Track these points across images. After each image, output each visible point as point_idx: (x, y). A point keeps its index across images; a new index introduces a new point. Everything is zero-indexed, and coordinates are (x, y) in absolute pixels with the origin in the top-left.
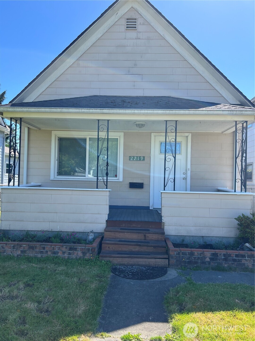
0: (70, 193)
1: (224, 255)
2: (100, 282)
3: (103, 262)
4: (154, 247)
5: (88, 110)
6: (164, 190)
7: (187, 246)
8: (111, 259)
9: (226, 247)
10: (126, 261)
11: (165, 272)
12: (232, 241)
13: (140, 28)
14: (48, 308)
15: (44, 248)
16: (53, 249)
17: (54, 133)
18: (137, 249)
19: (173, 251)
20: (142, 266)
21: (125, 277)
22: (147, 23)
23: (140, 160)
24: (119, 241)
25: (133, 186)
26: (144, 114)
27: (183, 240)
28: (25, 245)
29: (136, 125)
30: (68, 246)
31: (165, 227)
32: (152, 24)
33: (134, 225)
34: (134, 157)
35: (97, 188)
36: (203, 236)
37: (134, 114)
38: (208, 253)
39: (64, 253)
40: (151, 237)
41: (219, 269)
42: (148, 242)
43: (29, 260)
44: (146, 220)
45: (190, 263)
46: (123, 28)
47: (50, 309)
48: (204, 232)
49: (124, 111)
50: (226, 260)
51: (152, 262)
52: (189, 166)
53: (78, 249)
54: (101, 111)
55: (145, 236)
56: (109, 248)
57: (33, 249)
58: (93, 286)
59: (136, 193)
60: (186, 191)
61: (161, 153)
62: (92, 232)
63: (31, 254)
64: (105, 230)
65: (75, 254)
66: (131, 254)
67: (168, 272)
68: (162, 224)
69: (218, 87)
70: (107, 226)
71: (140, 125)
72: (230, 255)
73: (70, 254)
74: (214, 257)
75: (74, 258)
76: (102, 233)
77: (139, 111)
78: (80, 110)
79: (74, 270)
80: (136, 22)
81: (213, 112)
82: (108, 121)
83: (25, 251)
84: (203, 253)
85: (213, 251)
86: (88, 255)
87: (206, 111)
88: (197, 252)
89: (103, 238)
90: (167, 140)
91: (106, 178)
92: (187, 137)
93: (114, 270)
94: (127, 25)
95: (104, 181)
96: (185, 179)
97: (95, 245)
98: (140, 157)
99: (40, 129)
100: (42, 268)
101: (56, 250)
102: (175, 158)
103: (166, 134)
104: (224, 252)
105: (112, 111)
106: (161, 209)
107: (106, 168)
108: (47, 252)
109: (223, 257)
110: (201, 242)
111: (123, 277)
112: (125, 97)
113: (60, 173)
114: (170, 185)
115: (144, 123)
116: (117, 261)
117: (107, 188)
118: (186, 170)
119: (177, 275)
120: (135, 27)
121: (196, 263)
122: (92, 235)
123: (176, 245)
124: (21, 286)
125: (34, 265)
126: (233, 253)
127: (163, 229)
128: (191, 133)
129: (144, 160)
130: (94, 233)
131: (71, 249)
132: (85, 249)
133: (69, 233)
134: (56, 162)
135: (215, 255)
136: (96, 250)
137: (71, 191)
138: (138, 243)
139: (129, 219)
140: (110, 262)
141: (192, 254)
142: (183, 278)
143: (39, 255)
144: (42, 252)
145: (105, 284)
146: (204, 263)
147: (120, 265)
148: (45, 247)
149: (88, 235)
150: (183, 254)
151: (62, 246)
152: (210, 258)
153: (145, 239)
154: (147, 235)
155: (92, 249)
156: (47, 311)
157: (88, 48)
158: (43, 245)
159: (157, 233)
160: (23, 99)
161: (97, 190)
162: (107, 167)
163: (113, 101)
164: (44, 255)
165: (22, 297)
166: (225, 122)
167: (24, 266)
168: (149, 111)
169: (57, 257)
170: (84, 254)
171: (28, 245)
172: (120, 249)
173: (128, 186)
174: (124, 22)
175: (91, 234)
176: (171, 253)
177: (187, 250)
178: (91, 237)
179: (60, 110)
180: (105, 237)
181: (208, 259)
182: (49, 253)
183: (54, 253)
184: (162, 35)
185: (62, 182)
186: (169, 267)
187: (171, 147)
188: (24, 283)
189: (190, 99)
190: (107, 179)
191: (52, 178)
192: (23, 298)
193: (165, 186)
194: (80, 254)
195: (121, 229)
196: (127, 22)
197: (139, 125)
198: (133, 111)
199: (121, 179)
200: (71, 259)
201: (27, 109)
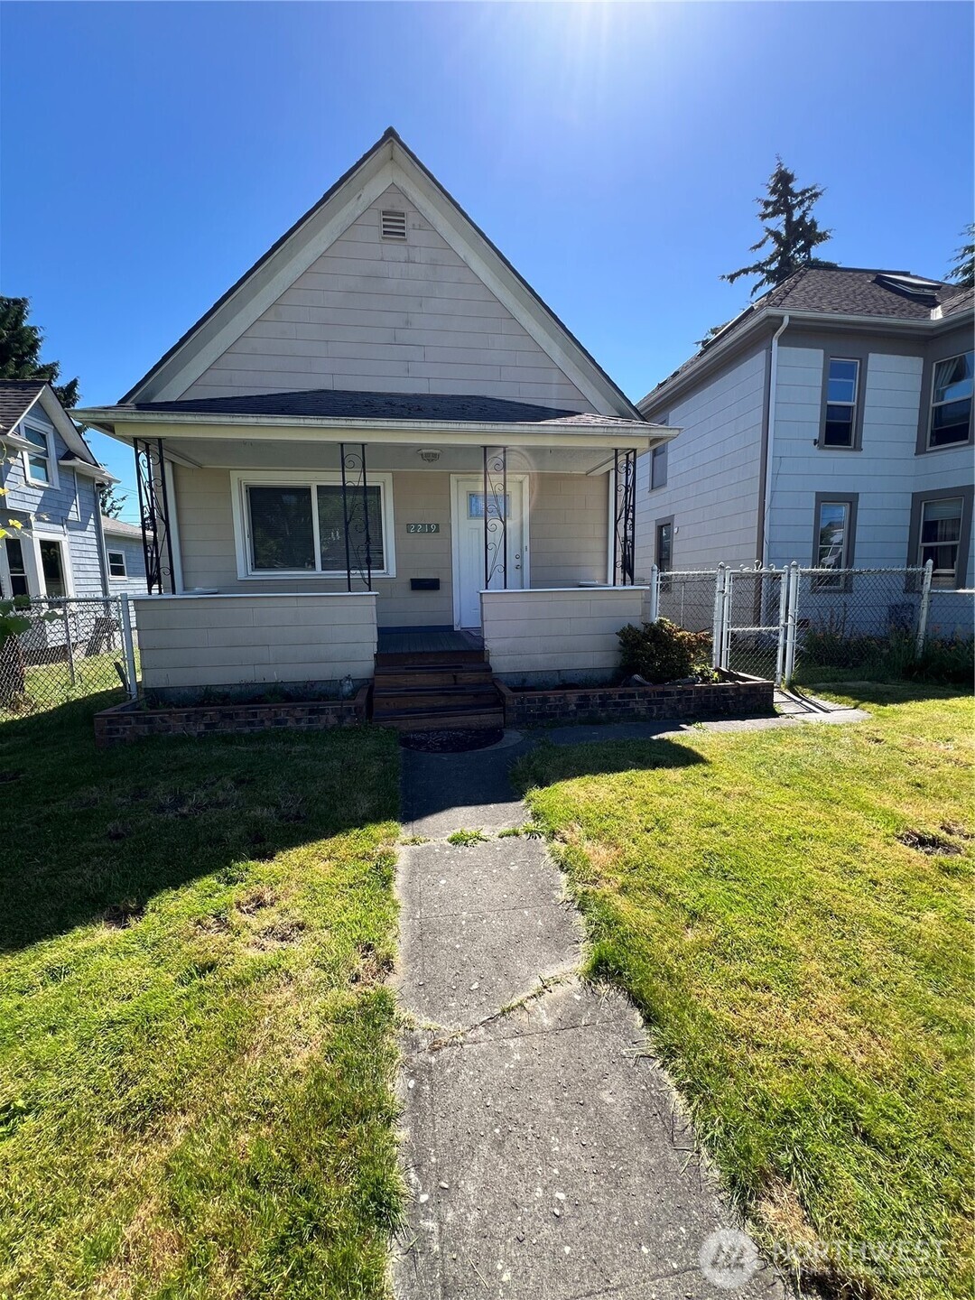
0: (294, 602)
1: (600, 697)
2: (385, 762)
3: (381, 729)
4: (476, 696)
5: (319, 422)
6: (487, 588)
7: (532, 689)
8: (395, 724)
9: (601, 686)
10: (427, 723)
11: (500, 736)
12: (609, 674)
13: (413, 236)
14: (298, 812)
15: (255, 715)
16: (276, 715)
17: (234, 476)
18: (442, 701)
19: (512, 699)
20: (456, 730)
21: (428, 750)
22: (426, 225)
23: (430, 531)
24: (406, 691)
25: (419, 585)
26: (441, 432)
27: (524, 681)
28: (211, 713)
29: (422, 455)
30: (305, 706)
31: (491, 658)
32: (439, 230)
33: (431, 660)
34: (416, 525)
35: (350, 591)
36: (559, 671)
37: (419, 431)
38: (573, 697)
39: (298, 720)
40: (467, 677)
41: (593, 721)
42: (464, 689)
43: (228, 740)
44: (454, 648)
45: (542, 716)
46: (375, 233)
47: (303, 814)
48: (563, 663)
49: (399, 424)
50: (603, 705)
51: (473, 720)
52: (526, 543)
53: (327, 711)
54: (348, 423)
55: (455, 677)
56: (387, 704)
57: (231, 719)
58: (374, 770)
59: (425, 598)
60: (523, 588)
61: (471, 516)
62: (348, 678)
63: (228, 729)
64: (376, 674)
65: (323, 721)
66: (434, 711)
67: (505, 736)
68: (486, 654)
69: (578, 379)
70: (377, 666)
71: (430, 455)
72: (610, 697)
73: (310, 721)
74: (584, 702)
75: (321, 728)
76: (367, 679)
77: (430, 425)
78: (302, 421)
79: (327, 749)
80: (403, 221)
81: (575, 429)
82: (363, 445)
83: (215, 723)
84: (564, 697)
85: (582, 692)
86: (348, 720)
87: (563, 428)
88: (553, 696)
89: (371, 689)
90: (489, 489)
91: (367, 572)
92: (521, 482)
93: (405, 742)
94: (384, 226)
95: (364, 579)
96: (520, 567)
97: (361, 700)
98: (429, 525)
99: (200, 466)
100: (260, 752)
101: (283, 716)
102: (504, 523)
103: (485, 478)
104: (600, 692)
105: (374, 424)
106: (480, 630)
107: (364, 548)
108: (262, 721)
109: (598, 701)
110: (557, 681)
111: (426, 751)
112: (390, 395)
113: (257, 565)
114: (497, 577)
115: (437, 452)
116: (408, 724)
117: (370, 590)
118: (521, 550)
119: (521, 738)
120: (403, 234)
121: (553, 715)
122: (349, 685)
123: (514, 689)
124: (229, 784)
125: (239, 747)
126: (615, 692)
127: (488, 663)
128: (529, 474)
129: (437, 531)
130: (353, 680)
131: (312, 712)
132: (341, 708)
133: (301, 685)
134: (247, 540)
135: (585, 698)
136: (364, 709)
137: (294, 599)
138: (443, 691)
139: (420, 650)
140: (394, 728)
141: (545, 700)
142: (534, 741)
143: (247, 730)
144: (250, 724)
145: (395, 766)
146: (565, 714)
147: (414, 732)
148: (256, 713)
149: (342, 685)
150: (529, 701)
151: (294, 708)
152: (576, 705)
153: (455, 684)
154: (459, 675)
155: (355, 709)
156: (298, 817)
157: (298, 276)
158: (253, 708)
159: (478, 671)
160: (153, 394)
161: (350, 593)
162: (368, 546)
163: (367, 403)
164: (257, 729)
165: (237, 803)
166: (595, 451)
167: (218, 752)
168: (450, 426)
169: (284, 730)
170: (341, 718)
171: (220, 712)
172: (410, 705)
173: (409, 586)
174: (376, 219)
175: (347, 682)
176: (509, 702)
177: (537, 695)
178: (347, 688)
179: (254, 420)
180: (376, 685)
181: (573, 707)
182: (267, 723)
183: (278, 722)
184: (462, 257)
185: (265, 583)
186: (505, 727)
187: (497, 501)
188: (233, 779)
189: (526, 403)
190: (369, 574)
191: (241, 575)
192: (241, 804)
193: (487, 581)
194: (332, 720)
195: (406, 669)
196: (384, 220)
197: (428, 455)
198: (417, 425)
199: (393, 573)
200: (316, 730)
201: (175, 418)
